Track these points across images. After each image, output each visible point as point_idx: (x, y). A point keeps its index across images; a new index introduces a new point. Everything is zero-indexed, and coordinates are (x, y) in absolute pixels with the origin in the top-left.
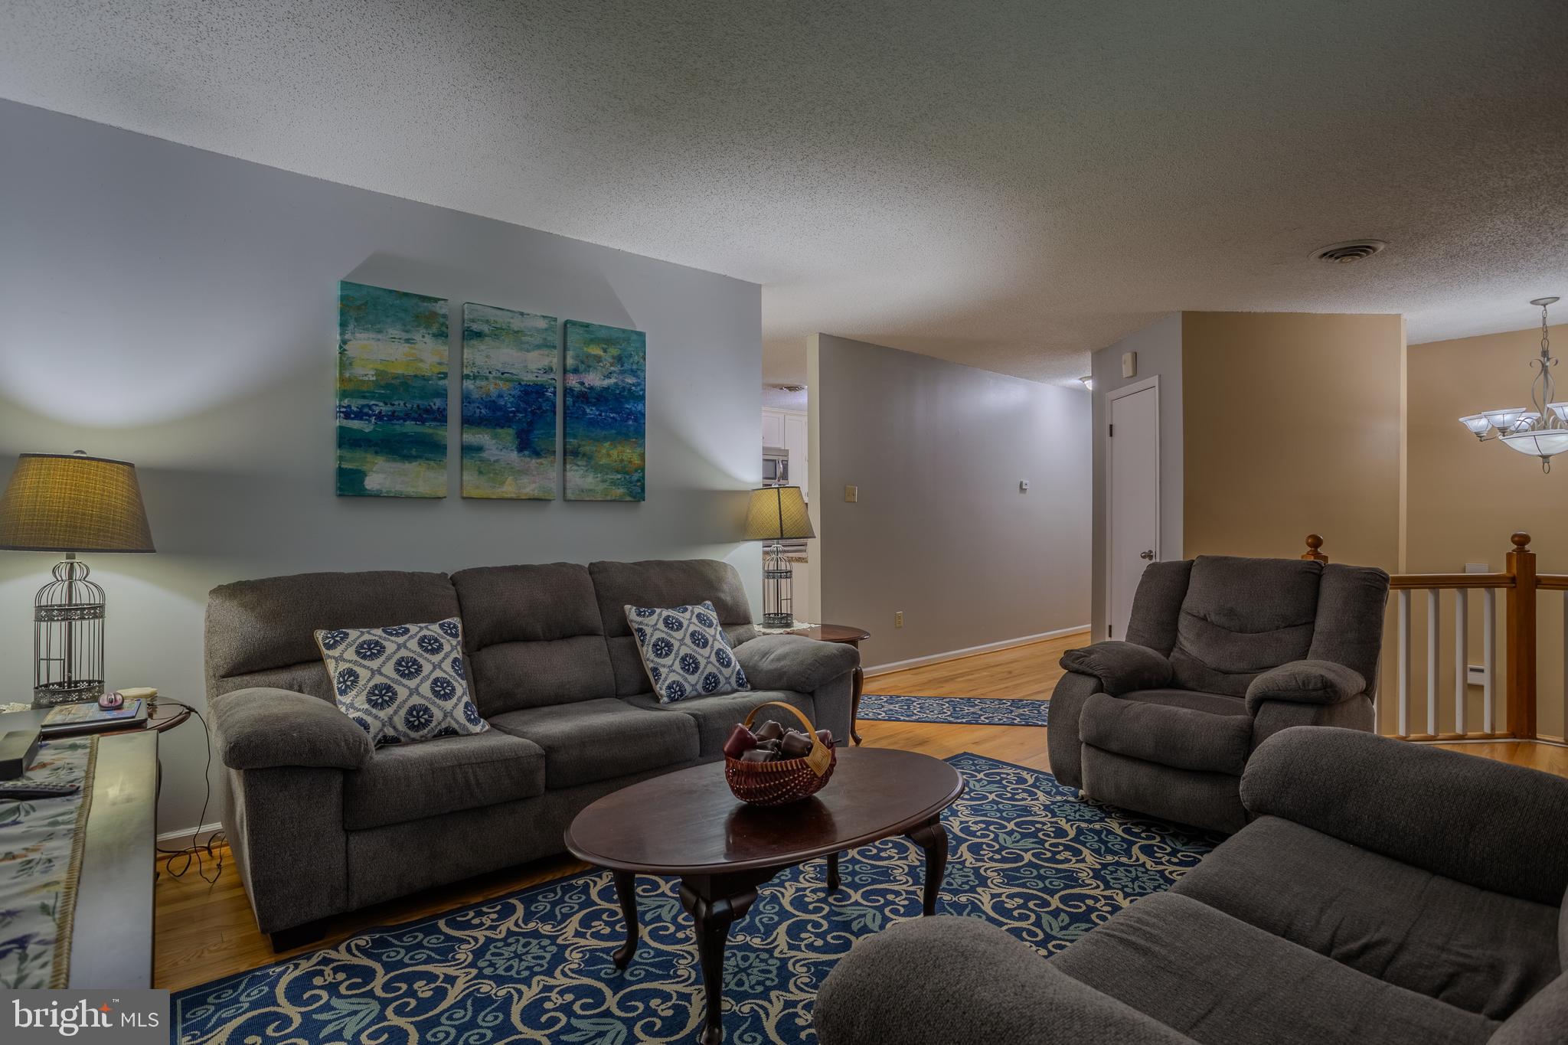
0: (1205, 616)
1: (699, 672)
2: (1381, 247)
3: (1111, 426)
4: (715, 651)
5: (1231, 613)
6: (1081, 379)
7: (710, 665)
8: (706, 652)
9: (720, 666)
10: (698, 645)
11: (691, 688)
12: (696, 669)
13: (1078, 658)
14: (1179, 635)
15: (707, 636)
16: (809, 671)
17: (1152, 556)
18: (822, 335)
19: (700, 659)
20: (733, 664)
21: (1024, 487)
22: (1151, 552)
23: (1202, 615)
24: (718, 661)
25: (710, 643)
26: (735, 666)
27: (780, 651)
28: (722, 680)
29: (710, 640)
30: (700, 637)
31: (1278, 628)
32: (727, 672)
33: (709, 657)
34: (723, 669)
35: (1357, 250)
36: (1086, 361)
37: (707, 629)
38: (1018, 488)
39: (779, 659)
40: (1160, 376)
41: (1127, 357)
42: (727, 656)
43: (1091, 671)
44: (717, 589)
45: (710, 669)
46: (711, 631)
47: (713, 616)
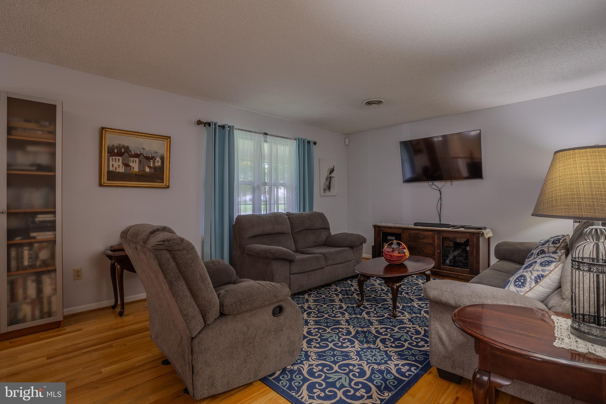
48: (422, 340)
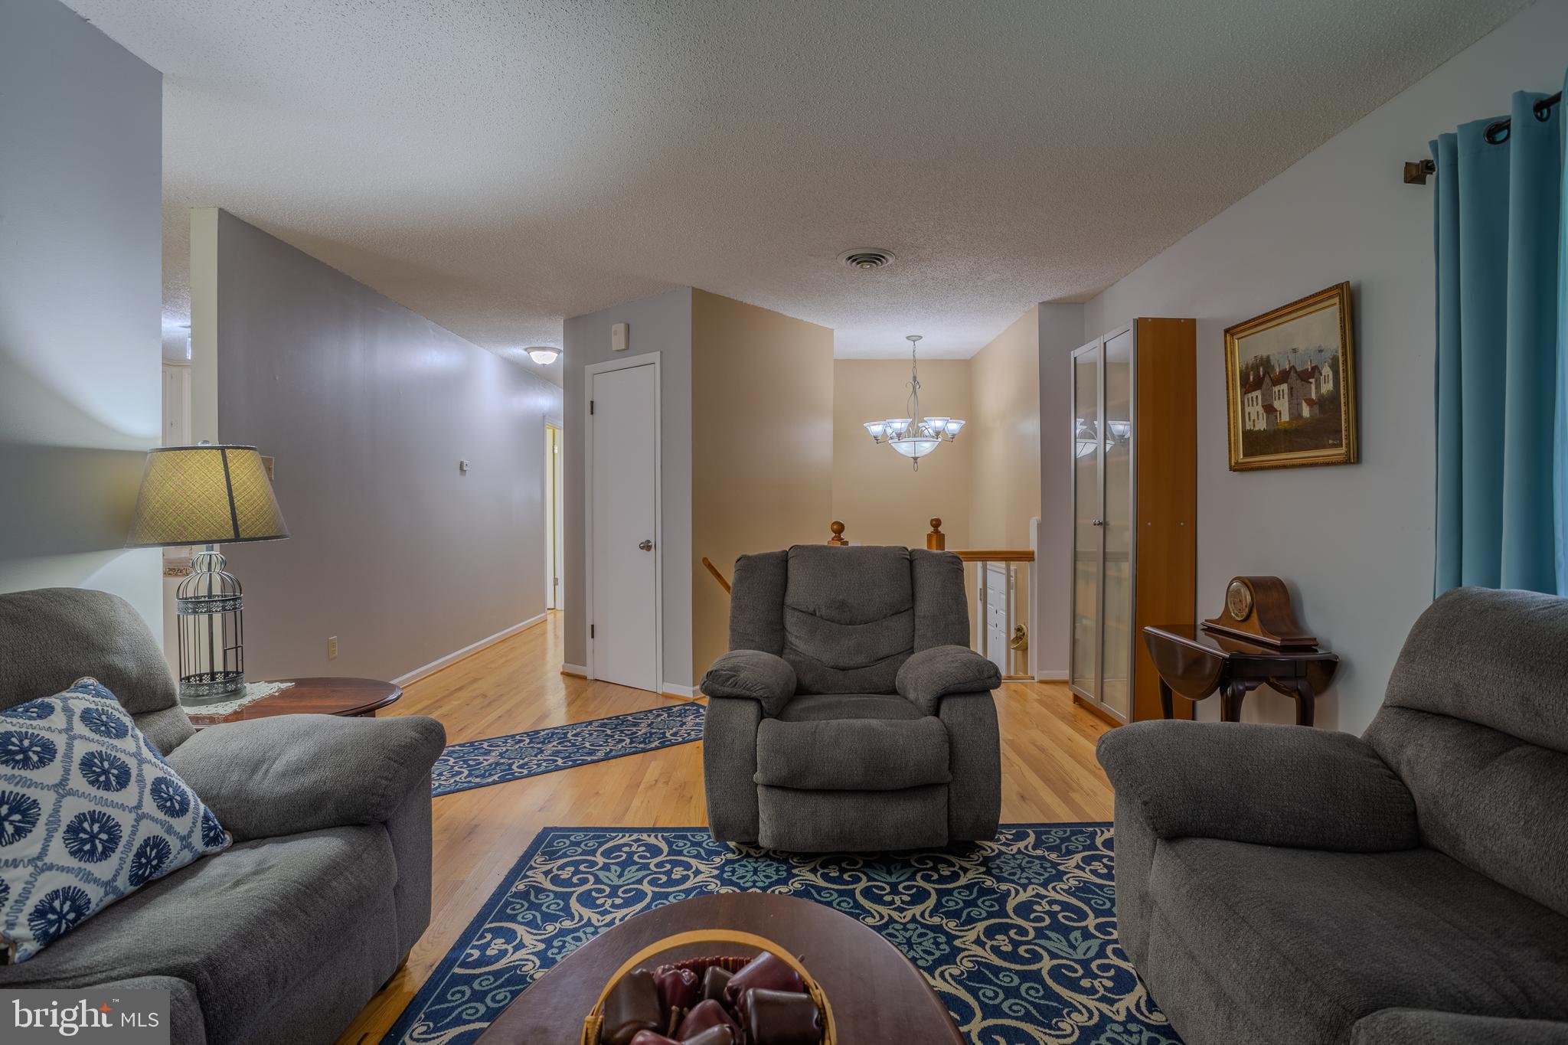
0: (814, 611)
1: (120, 848)
2: (891, 260)
3: (592, 403)
4: (149, 787)
5: (843, 605)
6: (526, 350)
7: (144, 823)
8: (129, 795)
9: (167, 818)
10: (107, 786)
11: (102, 891)
12: (113, 840)
13: (728, 679)
14: (787, 634)
15: (123, 757)
16: (384, 782)
17: (651, 547)
18: (223, 214)
19: (117, 815)
20: (192, 804)
21: (465, 469)
22: (649, 541)
23: (811, 609)
24: (161, 807)
25: (134, 772)
26: (197, 807)
27: (293, 754)
28: (174, 843)
29: (132, 764)
30: (106, 765)
31: (885, 616)
32: (181, 825)
33: (139, 806)
34: (174, 822)
35: (874, 258)
36: (558, 326)
37: (115, 742)
38: (459, 470)
39: (298, 770)
40: (661, 352)
41: (619, 328)
42: (177, 788)
43: (748, 693)
44: (103, 650)
45: (148, 829)
46: (128, 744)
47: (113, 707)
48: (568, 883)
